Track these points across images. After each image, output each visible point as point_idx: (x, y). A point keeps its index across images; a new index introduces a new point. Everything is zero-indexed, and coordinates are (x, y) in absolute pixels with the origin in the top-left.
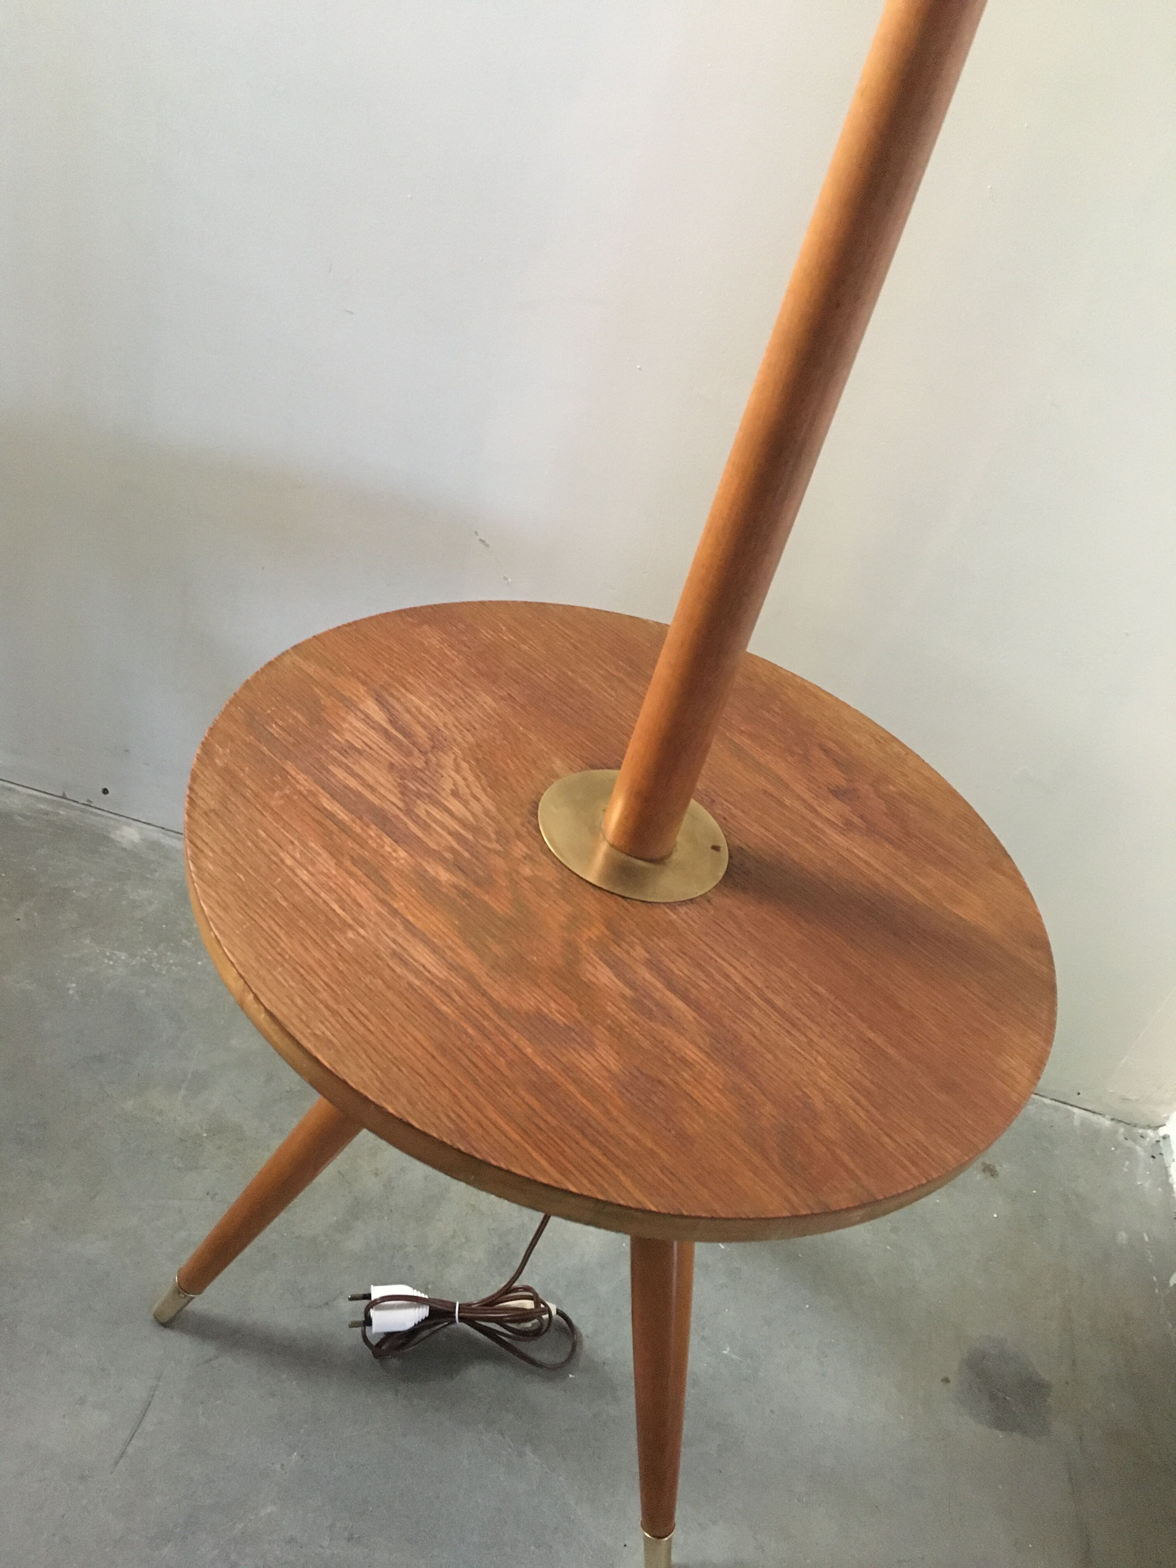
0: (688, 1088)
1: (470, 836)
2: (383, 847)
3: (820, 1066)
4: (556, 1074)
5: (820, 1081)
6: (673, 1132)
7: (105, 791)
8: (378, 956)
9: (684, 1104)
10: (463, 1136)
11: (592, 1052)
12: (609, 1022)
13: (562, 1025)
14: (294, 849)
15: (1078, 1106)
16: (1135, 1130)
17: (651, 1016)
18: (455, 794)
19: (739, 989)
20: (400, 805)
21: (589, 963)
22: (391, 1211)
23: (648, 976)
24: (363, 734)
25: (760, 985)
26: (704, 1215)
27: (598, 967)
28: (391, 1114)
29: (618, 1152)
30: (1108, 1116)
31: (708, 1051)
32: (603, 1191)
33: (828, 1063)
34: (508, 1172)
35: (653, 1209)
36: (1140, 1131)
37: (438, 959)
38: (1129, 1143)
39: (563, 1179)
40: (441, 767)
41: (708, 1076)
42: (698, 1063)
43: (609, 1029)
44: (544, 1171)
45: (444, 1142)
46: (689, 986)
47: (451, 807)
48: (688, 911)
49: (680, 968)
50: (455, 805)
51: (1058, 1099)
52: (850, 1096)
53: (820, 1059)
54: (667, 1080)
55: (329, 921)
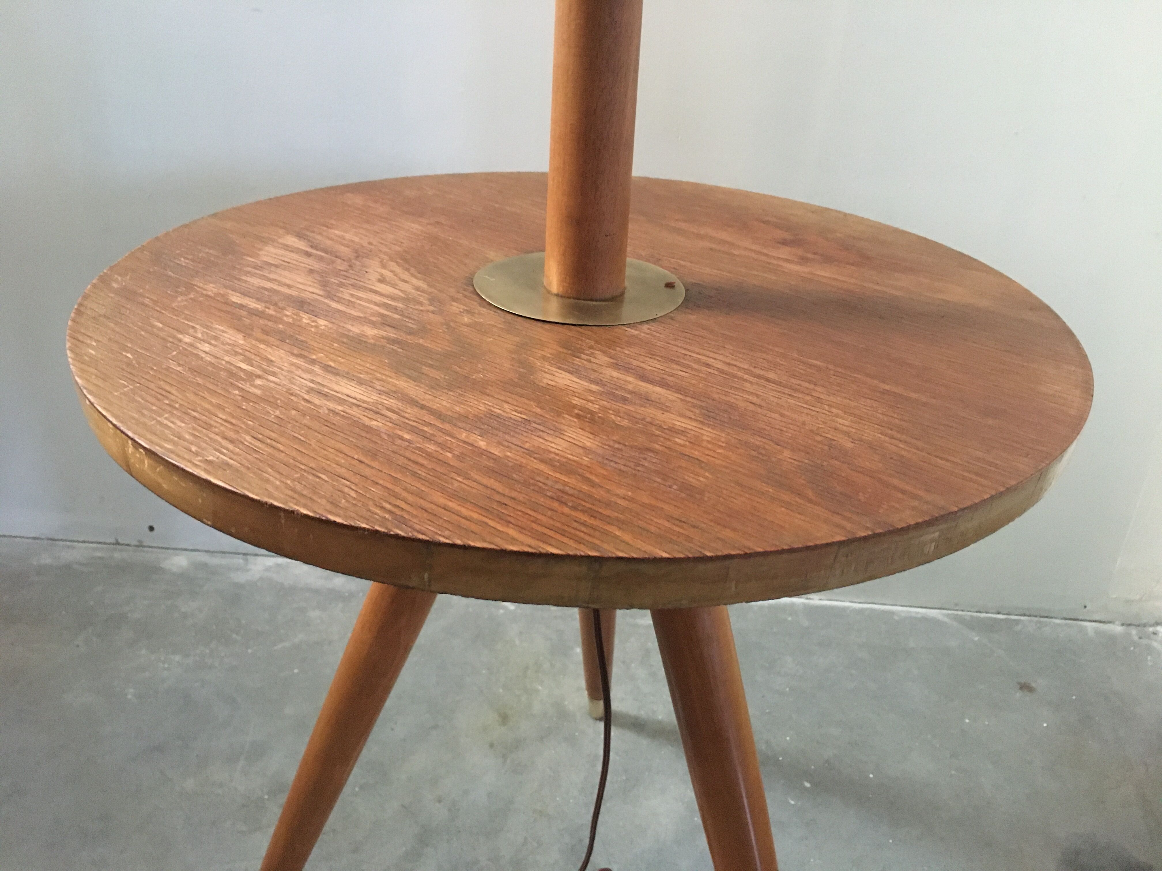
0: (687, 451)
1: (400, 305)
2: (300, 320)
3: (837, 416)
4: (518, 458)
5: (839, 426)
6: (675, 487)
7: (151, 529)
8: (292, 394)
9: (683, 464)
10: (402, 521)
11: (562, 436)
12: (576, 411)
13: (520, 420)
14: (196, 332)
15: (1088, 619)
16: (1146, 629)
17: (624, 400)
18: (382, 280)
19: (721, 371)
20: (321, 293)
21: (545, 372)
22: (459, 832)
23: (615, 374)
24: (282, 256)
25: (746, 367)
26: (733, 553)
27: (557, 374)
28: (306, 516)
29: (608, 512)
30: (1117, 622)
31: (702, 420)
32: (594, 547)
33: (845, 412)
34: (465, 548)
35: (665, 555)
36: (1151, 629)
37: (366, 389)
38: (1144, 641)
39: (541, 545)
40: (365, 267)
41: (705, 438)
42: (691, 430)
43: (578, 416)
44: (514, 540)
45: (377, 532)
46: (665, 376)
47: (378, 289)
48: (650, 327)
49: (652, 365)
50: (381, 287)
51: (1067, 617)
52: (881, 434)
53: (834, 410)
54: (657, 447)
55: (232, 374)
